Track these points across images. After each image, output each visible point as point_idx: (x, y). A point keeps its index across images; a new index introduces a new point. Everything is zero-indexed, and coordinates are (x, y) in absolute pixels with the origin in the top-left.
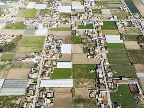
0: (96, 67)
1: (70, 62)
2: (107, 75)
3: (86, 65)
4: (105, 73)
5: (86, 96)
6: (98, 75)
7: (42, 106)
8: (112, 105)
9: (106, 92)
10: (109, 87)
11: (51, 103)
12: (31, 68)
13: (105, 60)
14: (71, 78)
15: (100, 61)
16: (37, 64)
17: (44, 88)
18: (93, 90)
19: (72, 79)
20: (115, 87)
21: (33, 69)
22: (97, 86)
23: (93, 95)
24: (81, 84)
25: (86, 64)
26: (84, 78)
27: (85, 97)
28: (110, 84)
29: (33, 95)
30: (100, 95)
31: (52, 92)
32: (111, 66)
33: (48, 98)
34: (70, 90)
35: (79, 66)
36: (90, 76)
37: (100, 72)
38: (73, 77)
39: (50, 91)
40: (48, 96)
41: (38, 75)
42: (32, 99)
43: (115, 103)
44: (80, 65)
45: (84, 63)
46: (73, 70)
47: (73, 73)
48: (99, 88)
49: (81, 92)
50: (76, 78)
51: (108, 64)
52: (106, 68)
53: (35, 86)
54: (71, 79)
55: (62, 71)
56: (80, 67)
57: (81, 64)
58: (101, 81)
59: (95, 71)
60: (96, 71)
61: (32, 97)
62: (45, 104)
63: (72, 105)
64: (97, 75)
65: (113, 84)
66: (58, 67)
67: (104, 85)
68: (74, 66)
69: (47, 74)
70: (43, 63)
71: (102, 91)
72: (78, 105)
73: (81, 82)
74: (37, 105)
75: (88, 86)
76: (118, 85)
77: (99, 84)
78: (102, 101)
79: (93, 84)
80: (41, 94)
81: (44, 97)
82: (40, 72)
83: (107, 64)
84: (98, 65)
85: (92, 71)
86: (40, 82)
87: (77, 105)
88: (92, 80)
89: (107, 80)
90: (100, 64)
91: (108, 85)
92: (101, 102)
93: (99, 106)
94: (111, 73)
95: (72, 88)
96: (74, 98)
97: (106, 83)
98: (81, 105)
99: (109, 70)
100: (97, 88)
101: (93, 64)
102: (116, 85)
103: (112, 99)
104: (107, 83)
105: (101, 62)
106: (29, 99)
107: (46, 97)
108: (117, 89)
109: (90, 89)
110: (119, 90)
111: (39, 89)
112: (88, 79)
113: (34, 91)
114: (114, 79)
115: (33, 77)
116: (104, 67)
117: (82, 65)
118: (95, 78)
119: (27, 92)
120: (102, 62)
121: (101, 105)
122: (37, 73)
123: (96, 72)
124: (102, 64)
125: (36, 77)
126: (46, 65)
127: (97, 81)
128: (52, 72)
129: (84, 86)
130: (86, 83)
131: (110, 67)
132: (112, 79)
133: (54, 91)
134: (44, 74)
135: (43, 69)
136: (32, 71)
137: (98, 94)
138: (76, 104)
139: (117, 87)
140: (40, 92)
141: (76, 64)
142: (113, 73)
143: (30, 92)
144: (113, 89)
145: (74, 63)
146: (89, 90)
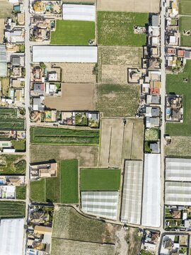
0: (149, 20)
1: (92, 4)
2: (168, 40)
3: (127, 14)
4: (166, 34)
5: (122, 80)
6: (151, 38)
7: (42, 95)
8: (166, 97)
9: (159, 73)
10: (166, 65)
11: (58, 91)
12: (5, 18)
13: (171, 2)
14: (94, 43)
15: (160, 4)
16: (16, 9)
17: (41, 63)
18: (136, 71)
19: (96, 46)
20: (179, 66)
21: (10, 20)
22: (145, 62)
23: (134, 79)
24: (112, 57)
25: (128, 11)
26: (121, 44)
27: (120, 83)
28: (171, 59)
29: (22, 77)
30: (147, 79)
31: (58, 71)
32: (181, 18)
33: (52, 83)
34: (92, 69)
35: (111, 16)
36: (132, 41)
37: (156, 33)
38: (99, 42)
39: (54, 70)
40: (50, 79)
41: (24, 36)
42: (23, 84)
43: (171, 93)
44: (115, 13)
45: (122, 10)
46: (98, 25)
47: (98, 33)
48: (148, 66)
49: (114, 73)
50: (105, 44)
51: (177, 12)
52: (169, 23)
53: (22, 58)
54: (94, 46)
55: (74, 26)
56: (113, 19)
57: (116, 10)
58: (154, 51)
59: (144, 29)
60: (147, 29)
61: (22, 80)
62: (48, 92)
63: (95, 95)
64: (147, 38)
65: (176, 58)
66: (66, 17)
67: (158, 59)
68: (100, 14)
69: (44, 33)
70: (29, 7)
71: (152, 72)
72: (106, 95)
73: (114, 52)
74: (33, 94)
75: (128, 62)
76: (185, 62)
77: (148, 58)
78: (150, 90)
79: (137, 58)
80: (38, 76)
81: (43, 80)
82: (27, 27)
83: (175, 12)
84: (154, 14)
85: (139, 31)
86: (31, 52)
87: (104, 95)
88: (136, 49)
89: (166, 51)
90: (159, 13)
91: (167, 61)
92: (147, 91)
93: (142, 98)
94: (178, 35)
95: (97, 65)
96: (99, 83)
97: (162, 58)
98: (112, 96)
99: (175, 28)
100: (145, 65)
101: (144, 11)
102: (182, 62)
103: (167, 87)
104: (165, 57)
105: (161, 9)
106: (16, 84)
107: (47, 79)
108: (181, 70)
109: (131, 67)
110: (185, 71)
111: (32, 65)
112: (128, 48)
113: (23, 69)
114: (180, 49)
115: (15, 39)
116: (166, 21)
117: (120, 13)
118: (143, 46)
119: (11, 70)
120: (164, 9)
121: (146, 96)
122: (21, 30)
123: (147, 32)
124: (163, 12)
125: (21, 39)
126: (38, 13)
127: (146, 53)
128: (54, 30)
129: (120, 61)
130: (123, 56)
131: (178, 22)
132: (177, 50)
133: (61, 70)
134: (36, 34)
135: (32, 21)
136: (8, 27)
137: (143, 77)
138: (102, 94)
139: (182, 65)
140: (34, 71)
141: (104, 12)
142: (182, 35)
143: (16, 71)
144: (175, 68)
145: (101, 9)
146: (128, 69)
